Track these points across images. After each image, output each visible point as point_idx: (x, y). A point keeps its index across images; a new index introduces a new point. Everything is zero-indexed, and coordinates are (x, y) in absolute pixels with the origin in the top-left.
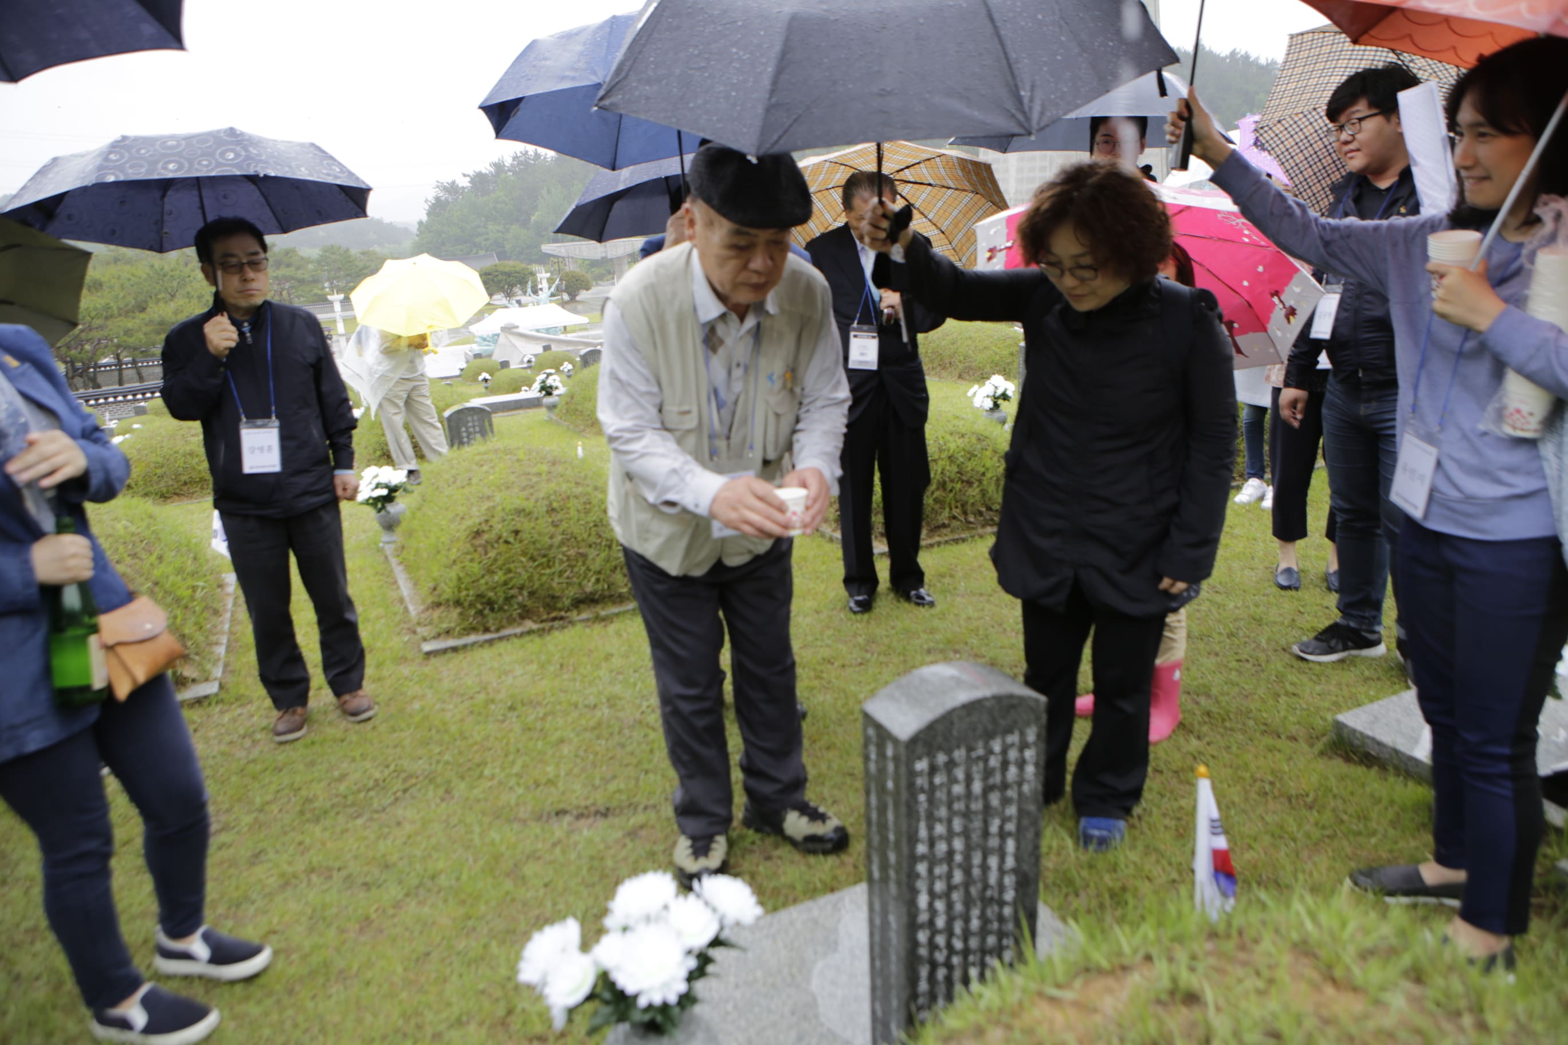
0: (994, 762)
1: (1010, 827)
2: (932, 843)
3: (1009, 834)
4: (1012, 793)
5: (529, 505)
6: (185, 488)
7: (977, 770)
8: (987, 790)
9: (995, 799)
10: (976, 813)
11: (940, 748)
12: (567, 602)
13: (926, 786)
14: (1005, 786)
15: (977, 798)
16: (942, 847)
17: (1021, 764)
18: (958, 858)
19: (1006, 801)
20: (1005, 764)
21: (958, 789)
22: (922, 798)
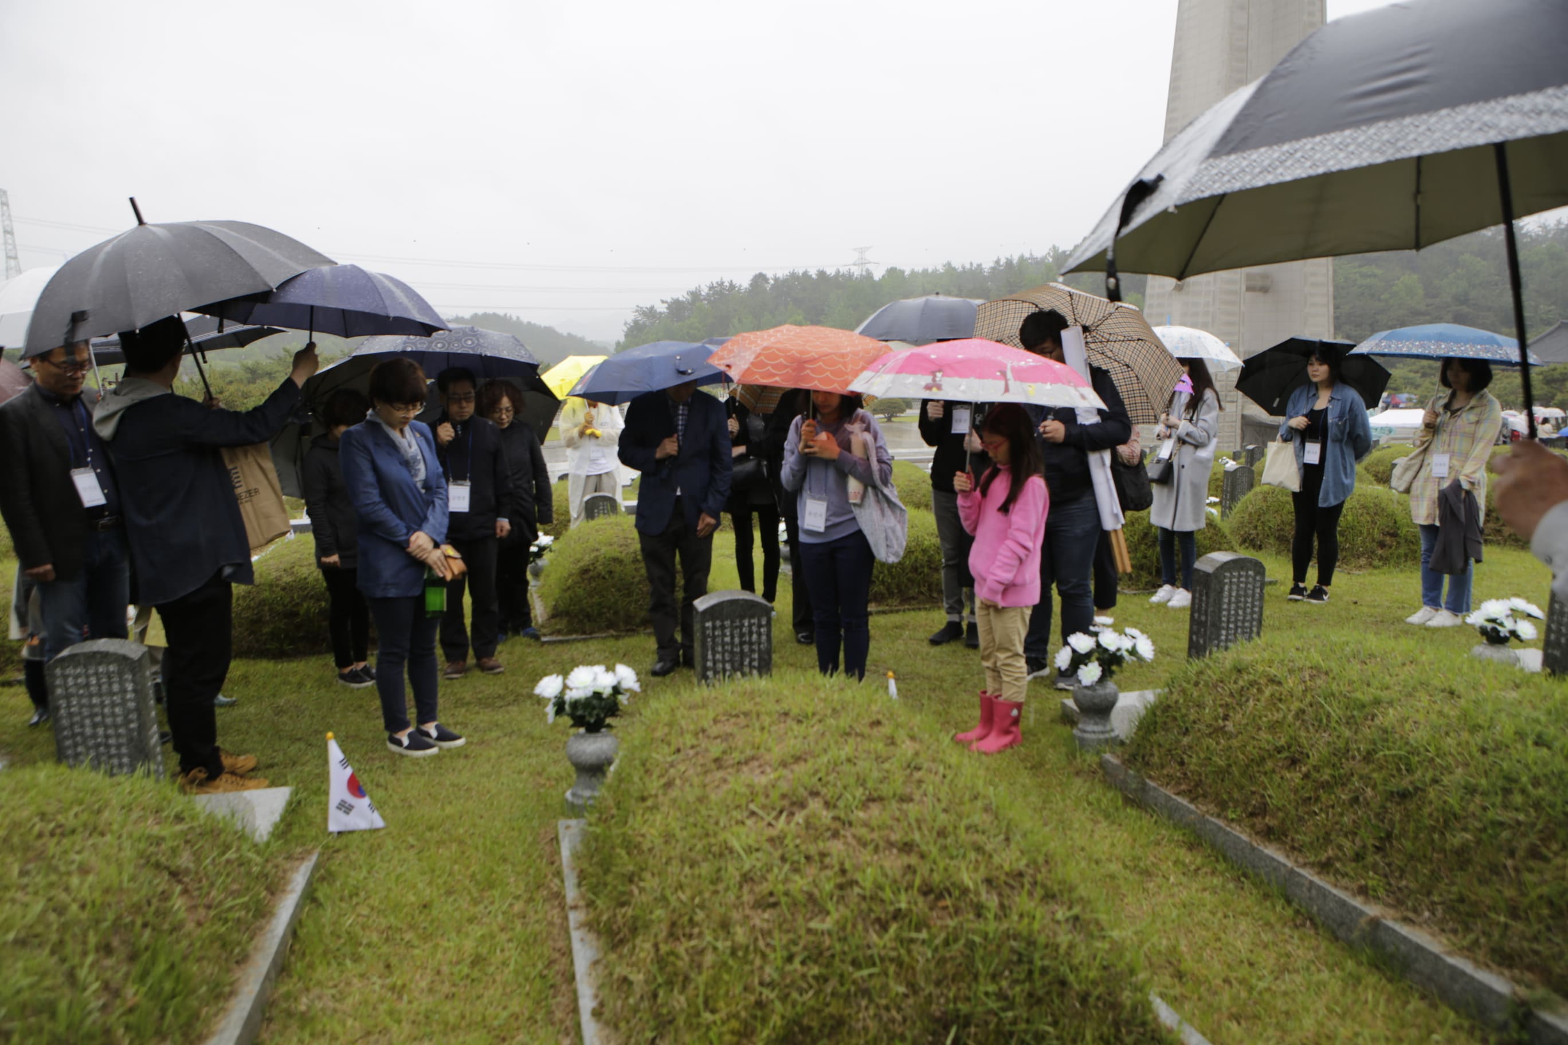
2: (715, 662)
7: (736, 632)
8: (742, 643)
9: (746, 648)
11: (718, 619)
14: (751, 643)
17: (759, 634)
20: (751, 633)
21: (727, 639)
22: (709, 640)
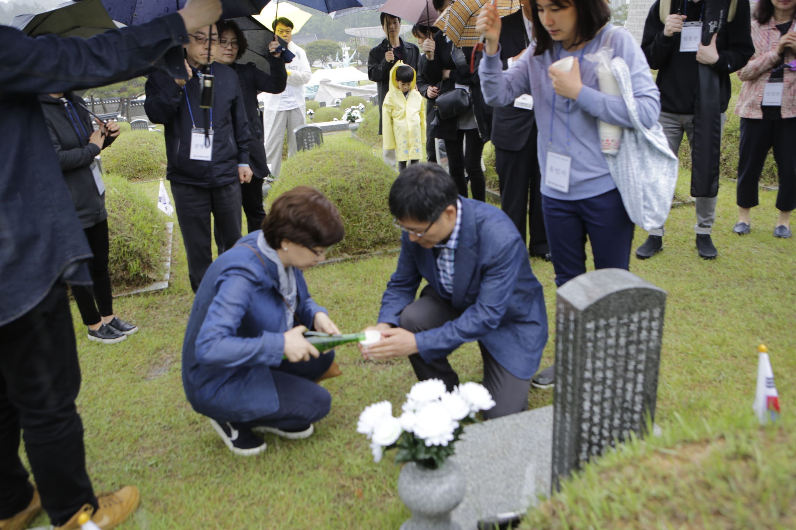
0: (633, 327)
1: (641, 367)
2: (594, 372)
3: (640, 371)
4: (643, 347)
5: (347, 185)
6: (139, 174)
7: (623, 331)
8: (629, 343)
10: (620, 356)
11: (602, 317)
12: (369, 243)
13: (593, 338)
14: (639, 342)
15: (622, 347)
16: (599, 375)
17: (650, 330)
18: (609, 382)
19: (639, 351)
20: (640, 329)
22: (590, 344)
